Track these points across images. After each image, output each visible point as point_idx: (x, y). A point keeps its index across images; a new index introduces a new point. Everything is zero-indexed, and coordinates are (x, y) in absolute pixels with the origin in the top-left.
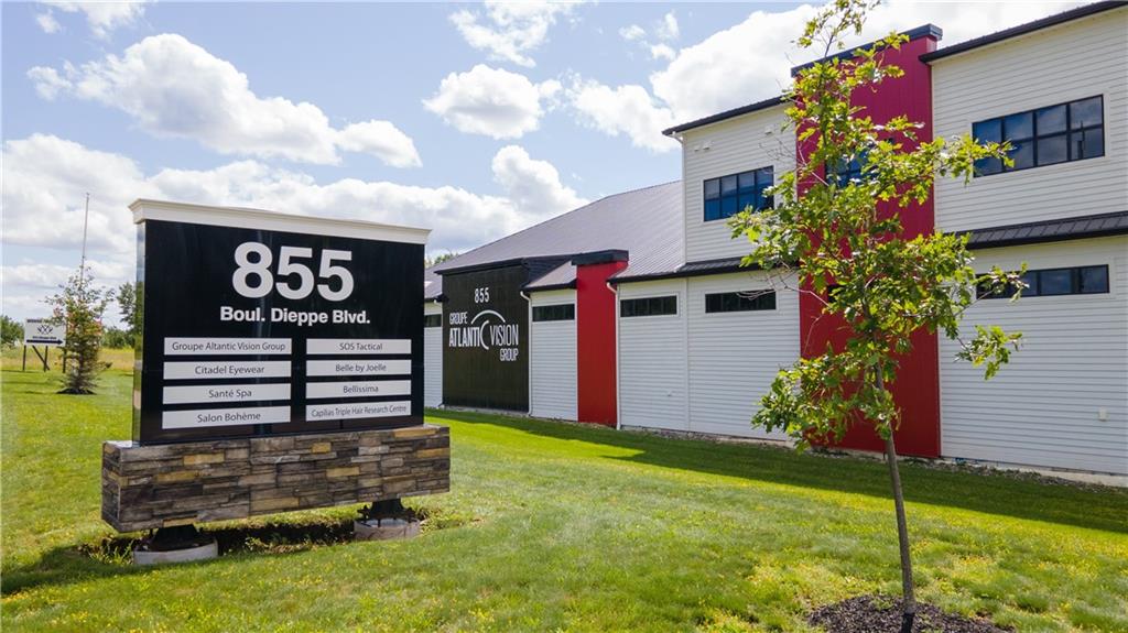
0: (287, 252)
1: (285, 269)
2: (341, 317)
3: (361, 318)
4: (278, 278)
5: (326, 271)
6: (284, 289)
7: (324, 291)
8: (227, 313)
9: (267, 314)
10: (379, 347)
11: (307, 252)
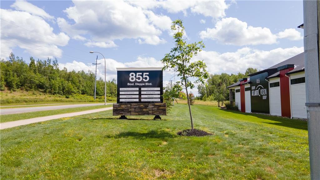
0: (138, 74)
1: (137, 77)
2: (147, 84)
3: (151, 84)
4: (136, 78)
5: (144, 76)
6: (137, 80)
7: (144, 80)
8: (129, 84)
9: (134, 84)
10: (154, 89)
11: (141, 74)
